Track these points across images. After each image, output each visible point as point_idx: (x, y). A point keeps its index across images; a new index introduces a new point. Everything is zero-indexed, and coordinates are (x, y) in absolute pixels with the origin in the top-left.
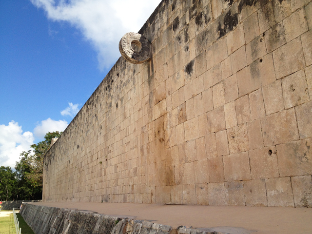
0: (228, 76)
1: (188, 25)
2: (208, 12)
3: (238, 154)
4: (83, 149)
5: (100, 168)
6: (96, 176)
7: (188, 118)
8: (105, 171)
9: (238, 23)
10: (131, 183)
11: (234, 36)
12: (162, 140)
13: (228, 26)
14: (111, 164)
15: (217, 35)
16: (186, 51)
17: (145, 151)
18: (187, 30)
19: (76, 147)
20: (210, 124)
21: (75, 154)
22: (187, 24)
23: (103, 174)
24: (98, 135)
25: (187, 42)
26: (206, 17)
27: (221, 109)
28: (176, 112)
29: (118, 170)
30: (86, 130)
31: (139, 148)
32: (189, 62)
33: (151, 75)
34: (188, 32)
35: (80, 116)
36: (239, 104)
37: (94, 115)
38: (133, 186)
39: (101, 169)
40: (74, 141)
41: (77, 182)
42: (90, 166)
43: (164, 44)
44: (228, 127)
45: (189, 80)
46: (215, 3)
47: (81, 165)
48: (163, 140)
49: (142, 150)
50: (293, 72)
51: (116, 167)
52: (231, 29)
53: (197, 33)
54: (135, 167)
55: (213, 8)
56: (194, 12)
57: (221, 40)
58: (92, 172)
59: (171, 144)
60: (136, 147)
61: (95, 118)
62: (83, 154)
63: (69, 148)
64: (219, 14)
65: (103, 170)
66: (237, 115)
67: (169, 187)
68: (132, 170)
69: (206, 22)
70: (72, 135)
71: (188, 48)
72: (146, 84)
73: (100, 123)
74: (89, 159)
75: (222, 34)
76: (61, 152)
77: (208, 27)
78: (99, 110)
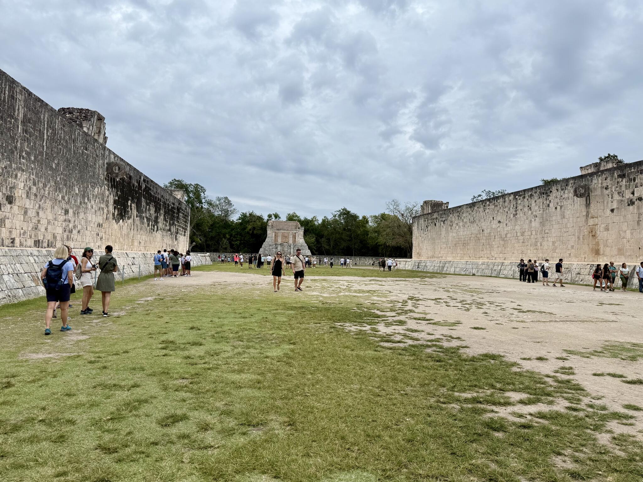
0: (629, 221)
1: (613, 192)
2: (623, 193)
3: (630, 247)
4: (509, 225)
7: (610, 230)
9: (635, 205)
11: (633, 208)
16: (611, 202)
17: (581, 239)
19: (496, 222)
20: (620, 235)
21: (494, 226)
24: (531, 221)
25: (612, 200)
27: (625, 232)
28: (603, 226)
30: (514, 213)
31: (577, 236)
32: (613, 208)
33: (588, 205)
34: (613, 195)
36: (632, 232)
37: (526, 206)
39: (536, 242)
40: (491, 216)
41: (498, 247)
43: (598, 192)
44: (627, 238)
45: (612, 215)
48: (594, 236)
49: (579, 238)
52: (632, 205)
53: (618, 198)
54: (573, 245)
55: (626, 193)
56: (617, 189)
57: (628, 207)
59: (599, 238)
60: (574, 235)
62: (508, 228)
63: (482, 220)
64: (628, 197)
66: (631, 235)
69: (622, 196)
70: (487, 211)
72: (584, 206)
73: (535, 213)
74: (519, 233)
75: (629, 205)
76: (463, 220)
77: (623, 199)
78: (533, 204)
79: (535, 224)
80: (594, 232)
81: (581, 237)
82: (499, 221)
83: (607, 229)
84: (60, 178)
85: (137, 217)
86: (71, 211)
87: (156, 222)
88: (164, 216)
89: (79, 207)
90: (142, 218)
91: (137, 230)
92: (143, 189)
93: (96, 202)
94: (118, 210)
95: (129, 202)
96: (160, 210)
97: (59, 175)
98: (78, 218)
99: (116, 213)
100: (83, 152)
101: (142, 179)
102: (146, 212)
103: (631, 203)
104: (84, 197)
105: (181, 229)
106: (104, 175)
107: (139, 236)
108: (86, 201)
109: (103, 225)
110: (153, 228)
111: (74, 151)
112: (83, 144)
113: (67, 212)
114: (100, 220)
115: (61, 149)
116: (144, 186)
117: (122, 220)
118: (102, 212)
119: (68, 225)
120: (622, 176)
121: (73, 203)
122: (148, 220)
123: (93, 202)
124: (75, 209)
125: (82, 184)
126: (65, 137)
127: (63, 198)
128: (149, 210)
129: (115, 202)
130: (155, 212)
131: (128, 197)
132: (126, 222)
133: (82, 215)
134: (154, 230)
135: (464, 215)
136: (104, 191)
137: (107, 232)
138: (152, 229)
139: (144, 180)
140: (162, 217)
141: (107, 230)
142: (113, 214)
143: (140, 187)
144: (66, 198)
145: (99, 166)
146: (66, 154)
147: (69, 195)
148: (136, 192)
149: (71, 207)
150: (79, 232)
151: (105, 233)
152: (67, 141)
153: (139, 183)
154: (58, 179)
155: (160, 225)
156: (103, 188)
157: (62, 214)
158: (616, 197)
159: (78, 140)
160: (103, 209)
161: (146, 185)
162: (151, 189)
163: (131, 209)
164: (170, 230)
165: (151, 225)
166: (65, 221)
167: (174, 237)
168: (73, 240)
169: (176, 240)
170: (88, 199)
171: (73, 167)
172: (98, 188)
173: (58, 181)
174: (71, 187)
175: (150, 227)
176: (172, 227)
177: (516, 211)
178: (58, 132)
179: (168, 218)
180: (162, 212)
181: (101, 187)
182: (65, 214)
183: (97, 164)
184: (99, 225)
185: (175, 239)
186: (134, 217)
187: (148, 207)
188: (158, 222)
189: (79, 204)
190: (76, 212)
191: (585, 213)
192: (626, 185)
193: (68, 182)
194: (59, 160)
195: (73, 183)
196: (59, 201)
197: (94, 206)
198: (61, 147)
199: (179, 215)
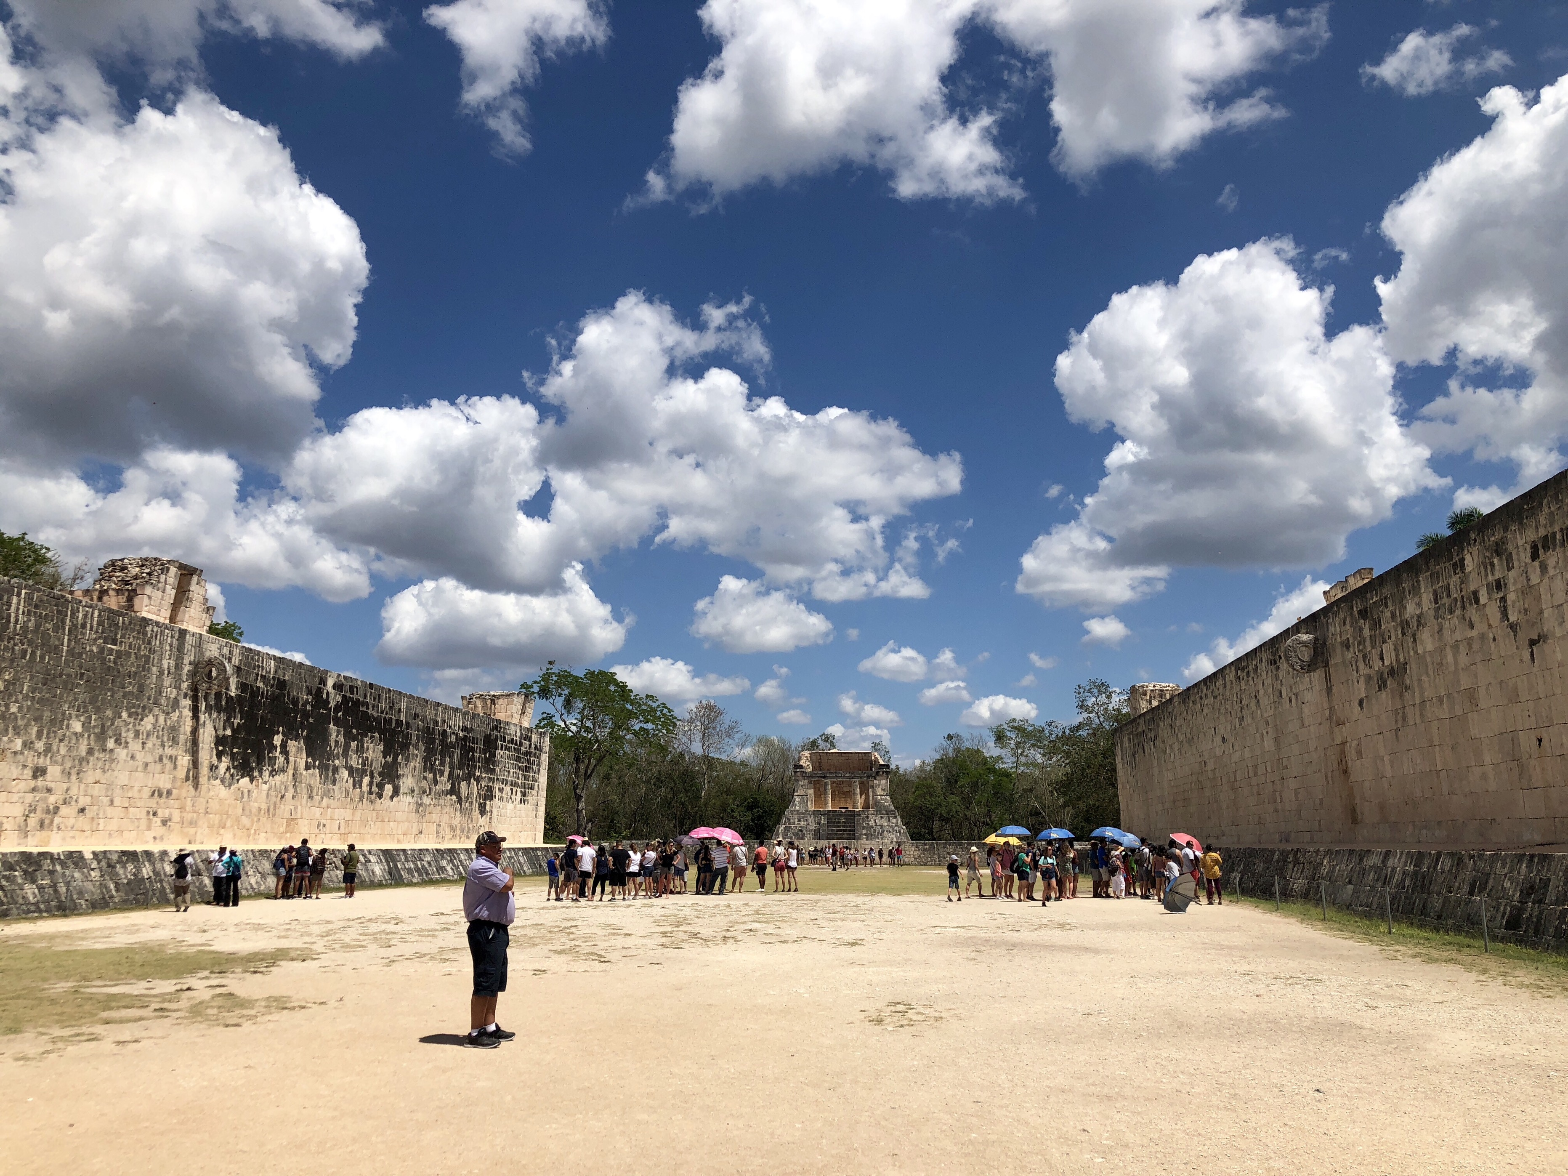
1: (1357, 656)
4: (1236, 748)
6: (1266, 801)
8: (1281, 796)
10: (1318, 818)
12: (1345, 772)
18: (1357, 661)
19: (1218, 739)
21: (1218, 752)
23: (1278, 800)
24: (1263, 735)
25: (1358, 675)
28: (1354, 745)
29: (1300, 797)
30: (1239, 715)
31: (1324, 774)
32: (1361, 697)
34: (1358, 664)
35: (1220, 682)
37: (1253, 695)
38: (1320, 821)
39: (1274, 791)
40: (1211, 725)
43: (1339, 657)
47: (1235, 778)
49: (1326, 777)
51: (1297, 793)
54: (1321, 797)
59: (1353, 779)
60: (1320, 771)
61: (1254, 701)
62: (1236, 757)
63: (1201, 735)
67: (1353, 825)
68: (1317, 802)
70: (1206, 710)
71: (1359, 682)
73: (1265, 715)
75: (1380, 690)
76: (1177, 736)
77: (1372, 673)
78: (1261, 692)
79: (1268, 744)
80: (1344, 762)
81: (1330, 774)
82: (1223, 738)
83: (1360, 754)
84: (20, 708)
85: (307, 767)
86: (54, 771)
87: (390, 774)
88: (426, 760)
89: (82, 760)
90: (328, 772)
91: (310, 797)
92: (332, 704)
93: (149, 745)
94: (233, 757)
95: (277, 740)
96: (405, 746)
97: (16, 701)
98: (80, 782)
99: (223, 766)
100: (102, 650)
101: (330, 682)
102: (345, 754)
103: (1382, 685)
104: (102, 737)
105: (507, 789)
106: (178, 688)
107: (317, 812)
108: (111, 744)
109: (175, 791)
110: (375, 789)
111: (71, 652)
112: (103, 632)
113: (39, 772)
114: (164, 782)
115: (24, 652)
116: (335, 699)
117: (247, 779)
118: (169, 765)
119: (46, 799)
120: (1363, 614)
121: (63, 751)
122: (356, 774)
123: (135, 746)
124: (68, 764)
125: (98, 710)
126: (38, 626)
127: (28, 745)
128: (360, 750)
129: (220, 741)
130: (385, 754)
131: (272, 725)
132: (265, 783)
133: (91, 774)
134: (380, 796)
135: (1178, 723)
136: (178, 722)
137: (189, 807)
138: (371, 793)
139: (338, 687)
140: (417, 763)
141: (189, 802)
142: (213, 768)
143: (320, 700)
144: (40, 746)
145: (161, 672)
146: (42, 657)
147: (48, 737)
148: (306, 715)
149: (54, 762)
150: (82, 810)
151: (182, 808)
152: (45, 633)
153: (318, 694)
154: (14, 709)
155: (407, 782)
156: (175, 716)
157: (25, 777)
158: (1364, 670)
159: (84, 626)
160: (173, 759)
161: (344, 697)
162: (367, 705)
163: (285, 752)
164: (453, 791)
165: (370, 784)
166: (34, 790)
167: (476, 806)
168: (59, 828)
169: (483, 812)
170: (118, 741)
171: (65, 683)
172: (156, 717)
173: (13, 713)
174: (58, 722)
175: (365, 788)
176: (463, 785)
177: (1242, 708)
178: (17, 621)
179: (442, 764)
180: (417, 753)
181: (168, 713)
182: (35, 777)
183: (154, 669)
184: (157, 793)
185: (476, 813)
186: (296, 769)
187: (354, 744)
188: (398, 777)
189: (84, 754)
190: (74, 771)
191: (1327, 713)
192: (1371, 636)
193: (47, 714)
194: (17, 672)
195: (64, 714)
196: (15, 753)
197: (139, 756)
198: (25, 647)
199: (494, 755)
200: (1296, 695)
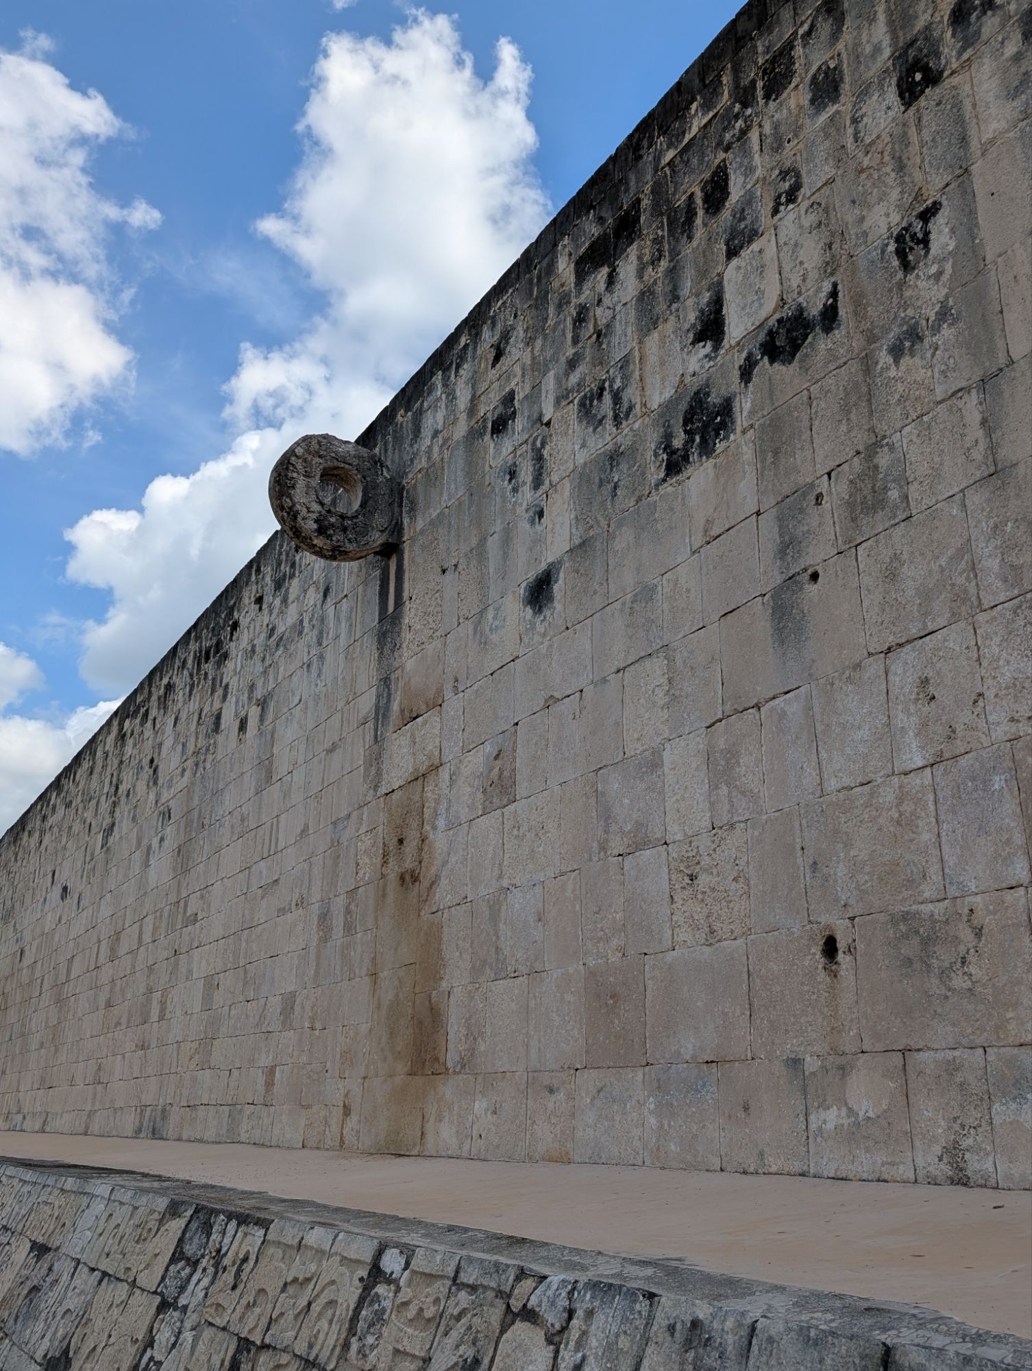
0: (686, 630)
1: (548, 424)
2: (626, 378)
3: (707, 950)
4: (83, 903)
5: (142, 990)
6: (124, 1021)
7: (521, 791)
8: (163, 1004)
9: (733, 431)
10: (265, 1060)
11: (717, 477)
12: (409, 879)
13: (698, 439)
14: (190, 972)
15: (655, 473)
16: (532, 523)
17: (338, 921)
18: (543, 444)
20: (607, 816)
21: (49, 922)
22: (545, 420)
23: (155, 1015)
24: (149, 848)
25: (540, 491)
26: (617, 398)
27: (654, 763)
28: (476, 761)
29: (219, 998)
30: (107, 822)
31: (315, 909)
32: (543, 566)
33: (391, 608)
34: (545, 452)
35: (86, 765)
36: (721, 744)
37: (146, 761)
38: (271, 1071)
39: (150, 991)
40: (50, 869)
41: (42, 1045)
42: (105, 975)
43: (452, 489)
44: (675, 833)
45: (537, 638)
46: (654, 350)
47: (69, 971)
48: (415, 879)
49: (324, 917)
50: (930, 628)
51: (211, 984)
52: (707, 450)
53: (582, 456)
54: (291, 988)
55: (648, 368)
56: (574, 379)
57: (667, 488)
58: (109, 1005)
59: (444, 895)
60: (301, 903)
61: (147, 772)
62: (80, 924)
63: (28, 894)
64: (669, 393)
65: (157, 996)
66: (714, 787)
67: (419, 1080)
68: (276, 1003)
69: (616, 417)
70: (47, 839)
71: (541, 514)
72: (370, 644)
73: (165, 797)
74: (104, 943)
75: (674, 465)
77: (625, 436)
79: (161, 868)
82: (65, 889)
83: (501, 787)
158: (571, 449)
191: (367, 703)
192: (645, 299)
200: (263, 704)
